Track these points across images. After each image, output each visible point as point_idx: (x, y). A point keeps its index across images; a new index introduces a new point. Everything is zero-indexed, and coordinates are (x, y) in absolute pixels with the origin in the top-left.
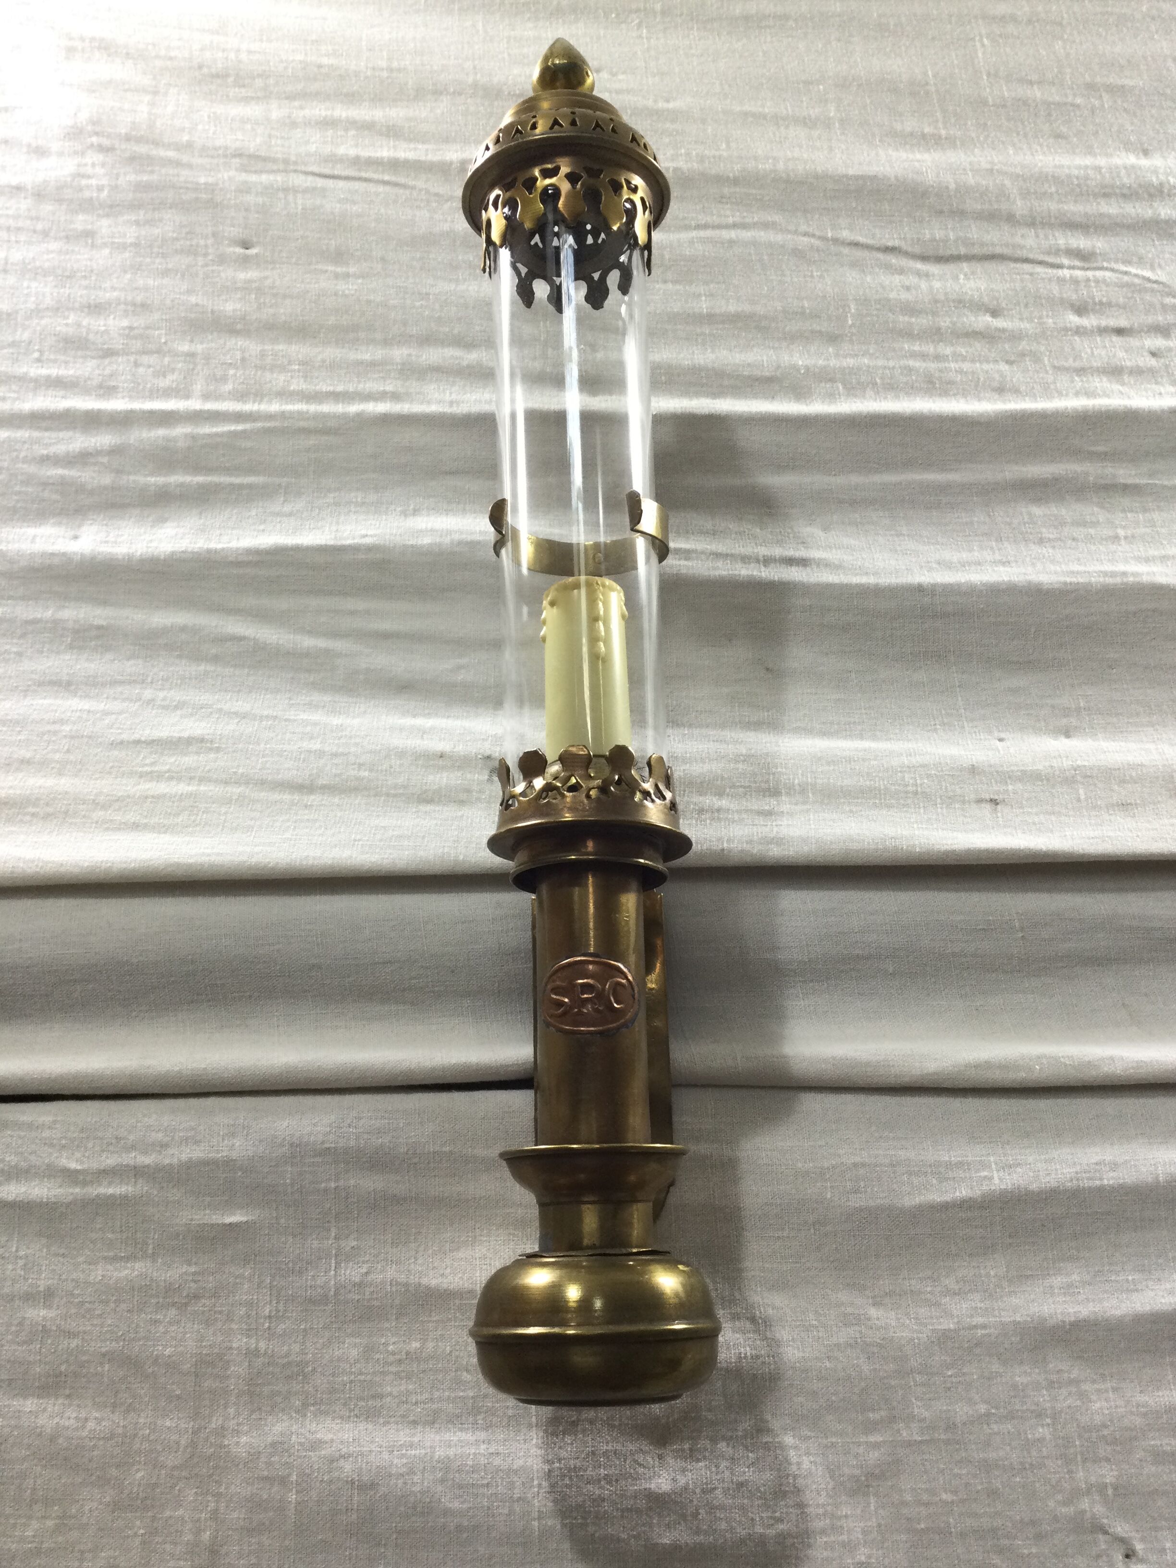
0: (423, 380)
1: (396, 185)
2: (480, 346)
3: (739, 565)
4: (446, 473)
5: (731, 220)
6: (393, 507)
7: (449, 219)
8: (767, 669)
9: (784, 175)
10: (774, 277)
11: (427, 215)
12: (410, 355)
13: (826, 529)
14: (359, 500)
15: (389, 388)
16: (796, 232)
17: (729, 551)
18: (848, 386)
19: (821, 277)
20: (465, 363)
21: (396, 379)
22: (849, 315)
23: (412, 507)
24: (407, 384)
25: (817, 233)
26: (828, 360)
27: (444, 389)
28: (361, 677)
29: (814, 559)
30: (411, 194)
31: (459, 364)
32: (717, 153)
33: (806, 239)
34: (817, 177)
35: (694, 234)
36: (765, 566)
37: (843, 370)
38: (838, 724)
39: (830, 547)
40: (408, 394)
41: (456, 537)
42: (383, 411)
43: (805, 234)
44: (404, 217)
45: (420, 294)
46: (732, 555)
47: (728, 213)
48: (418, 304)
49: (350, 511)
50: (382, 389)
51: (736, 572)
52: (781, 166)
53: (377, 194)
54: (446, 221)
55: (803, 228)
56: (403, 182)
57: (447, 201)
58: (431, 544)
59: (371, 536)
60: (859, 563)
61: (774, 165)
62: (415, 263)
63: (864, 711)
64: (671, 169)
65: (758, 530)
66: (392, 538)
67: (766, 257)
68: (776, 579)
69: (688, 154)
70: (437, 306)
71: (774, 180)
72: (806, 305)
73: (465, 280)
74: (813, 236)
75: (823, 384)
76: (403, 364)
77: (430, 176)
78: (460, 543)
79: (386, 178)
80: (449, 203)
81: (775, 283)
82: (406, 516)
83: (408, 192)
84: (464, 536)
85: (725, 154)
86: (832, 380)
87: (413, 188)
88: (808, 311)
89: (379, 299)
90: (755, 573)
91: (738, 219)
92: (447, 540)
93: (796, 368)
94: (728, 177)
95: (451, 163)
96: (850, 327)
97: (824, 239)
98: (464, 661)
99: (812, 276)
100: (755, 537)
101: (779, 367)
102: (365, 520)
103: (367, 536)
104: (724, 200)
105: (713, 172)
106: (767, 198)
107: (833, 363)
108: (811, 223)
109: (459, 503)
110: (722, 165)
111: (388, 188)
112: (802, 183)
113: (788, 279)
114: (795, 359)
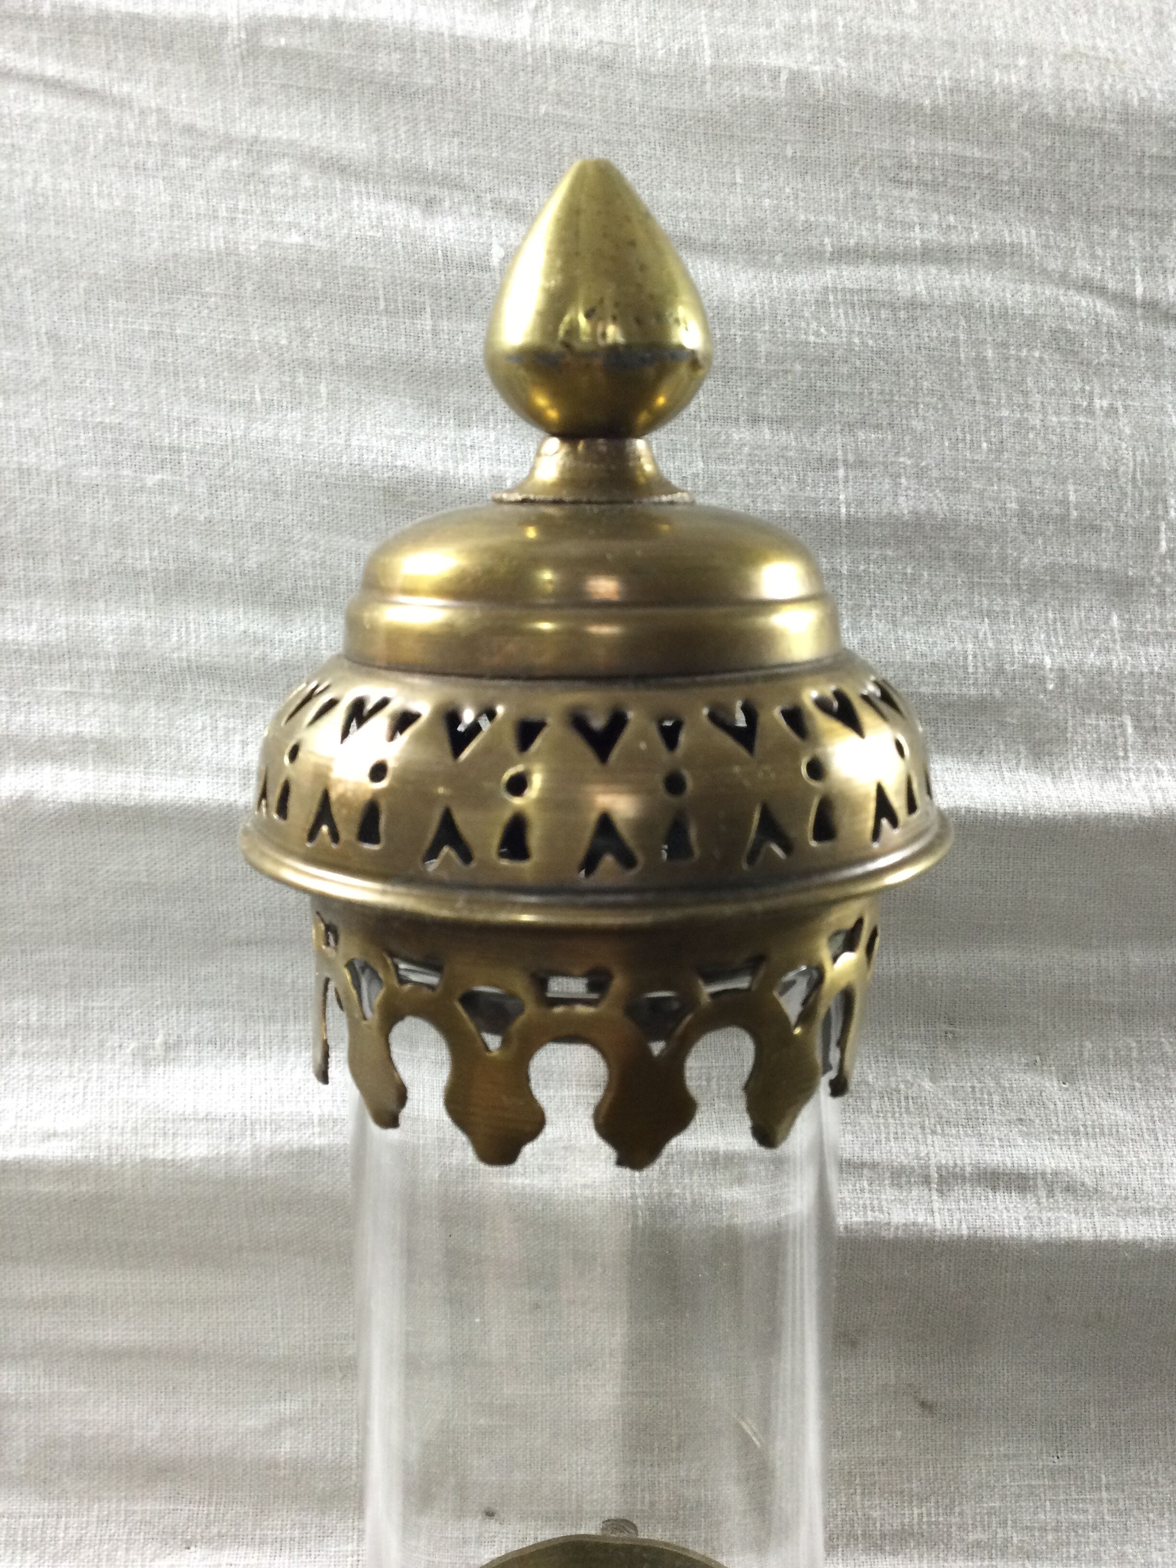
0: (175, 701)
1: (81, 92)
2: (313, 603)
3: (889, 1193)
4: (238, 943)
5: (917, 236)
6: (114, 1039)
7: (223, 213)
8: (923, 1404)
9: (1051, 110)
10: (1005, 413)
11: (166, 198)
12: (138, 631)
13: (1068, 1076)
14: (34, 1018)
15: (92, 728)
16: (1063, 280)
17: (866, 1157)
18: (1148, 724)
19: (1111, 411)
20: (277, 655)
21: (105, 698)
22: (1163, 527)
23: (159, 1040)
24: (136, 712)
25: (1112, 284)
26: (1108, 650)
27: (227, 731)
28: (67, 1454)
29: (1043, 1174)
30: (119, 125)
31: (263, 658)
32: (897, 27)
33: (1084, 301)
34: (1126, 117)
35: (829, 275)
36: (941, 1192)
37: (1138, 679)
38: (1056, 1530)
39: (1076, 1133)
40: (139, 743)
41: (266, 1139)
42: (77, 798)
43: (1087, 286)
44: (104, 205)
45: (155, 448)
46: (874, 1166)
47: (913, 214)
48: (151, 480)
49: (12, 1053)
50: (72, 729)
51: (882, 1218)
52: (1045, 82)
53: (30, 124)
54: (214, 217)
55: (1082, 266)
56: (97, 84)
57: (216, 150)
58: (206, 1160)
59: (65, 1134)
60: (1134, 1183)
61: (1030, 76)
62: (138, 350)
63: (1105, 1495)
64: (784, 77)
65: (927, 1085)
66: (117, 1139)
67: (990, 354)
68: (965, 1232)
69: (826, 27)
70: (201, 490)
71: (1027, 122)
72: (1072, 498)
73: (269, 405)
74: (1101, 291)
75: (1091, 720)
76: (123, 656)
77: (168, 66)
78: (275, 1155)
79: (52, 69)
80: (222, 158)
81: (1007, 429)
82: (147, 1063)
83: (111, 116)
84: (281, 1138)
85: (915, 31)
86: (1113, 708)
87: (123, 104)
88: (1074, 514)
89: (52, 464)
90: (921, 1219)
91: (933, 235)
92: (244, 1147)
93: (1035, 672)
94: (920, 106)
95: (224, 29)
96: (1163, 558)
97: (1124, 300)
98: (288, 1408)
99: (1090, 411)
100: (922, 1108)
101: (1000, 671)
102: (49, 1078)
103: (55, 1134)
104: (906, 175)
105: (885, 90)
106: (1005, 174)
107: (1119, 659)
108: (1099, 252)
109: (271, 1018)
110: (906, 67)
111: (57, 105)
112: (1091, 134)
113: (1035, 420)
114: (1037, 648)
